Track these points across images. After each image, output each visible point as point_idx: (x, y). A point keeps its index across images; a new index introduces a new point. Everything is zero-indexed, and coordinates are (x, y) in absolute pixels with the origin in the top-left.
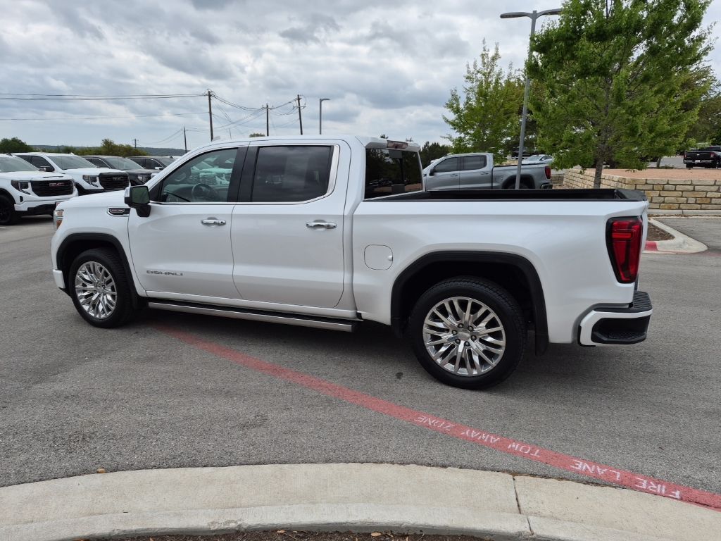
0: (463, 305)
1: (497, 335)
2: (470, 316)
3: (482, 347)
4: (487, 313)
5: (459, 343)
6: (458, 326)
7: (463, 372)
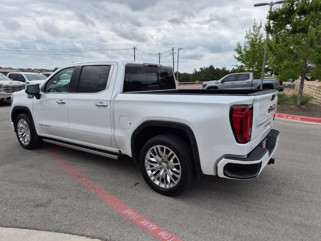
0: (162, 149)
1: (177, 167)
2: (165, 156)
3: (172, 173)
4: (172, 155)
5: (162, 170)
6: (161, 161)
7: (163, 186)
